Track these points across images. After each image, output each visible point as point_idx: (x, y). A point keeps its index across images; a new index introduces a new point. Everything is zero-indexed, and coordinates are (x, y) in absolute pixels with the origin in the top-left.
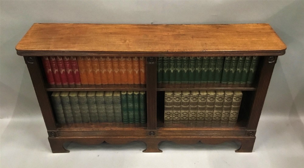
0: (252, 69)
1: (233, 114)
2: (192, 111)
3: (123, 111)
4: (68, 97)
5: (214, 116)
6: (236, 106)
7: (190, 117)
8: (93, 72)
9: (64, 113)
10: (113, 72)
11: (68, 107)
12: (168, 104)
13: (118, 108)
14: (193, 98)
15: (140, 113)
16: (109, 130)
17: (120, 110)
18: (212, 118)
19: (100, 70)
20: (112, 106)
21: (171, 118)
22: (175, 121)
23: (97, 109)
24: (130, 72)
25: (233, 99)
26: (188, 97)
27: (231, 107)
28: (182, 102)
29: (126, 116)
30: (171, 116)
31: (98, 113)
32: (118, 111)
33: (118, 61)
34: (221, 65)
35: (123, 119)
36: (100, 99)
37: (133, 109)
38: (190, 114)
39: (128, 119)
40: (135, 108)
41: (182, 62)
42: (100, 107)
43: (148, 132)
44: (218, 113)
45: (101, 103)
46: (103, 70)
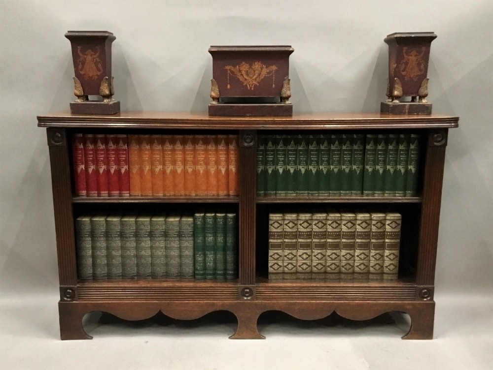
0: (412, 168)
1: (390, 258)
2: (316, 252)
3: (196, 252)
4: (104, 222)
5: (356, 264)
6: (393, 241)
7: (313, 265)
8: (152, 171)
9: (94, 257)
10: (185, 172)
11: (102, 243)
12: (274, 235)
13: (188, 243)
14: (317, 222)
15: (225, 255)
16: (170, 287)
17: (192, 250)
18: (353, 267)
19: (163, 169)
20: (177, 242)
21: (280, 266)
22: (287, 273)
23: (152, 248)
24: (212, 170)
25: (387, 226)
26: (310, 220)
27: (384, 242)
28: (300, 232)
29: (200, 263)
30: (280, 263)
31: (152, 256)
32: (188, 253)
33: (194, 150)
34: (360, 159)
35: (195, 269)
36: (159, 227)
37: (215, 248)
38: (313, 257)
39: (205, 269)
40: (218, 244)
41: (296, 154)
42: (157, 244)
43: (240, 290)
44: (362, 256)
45: (160, 234)
46: (169, 167)
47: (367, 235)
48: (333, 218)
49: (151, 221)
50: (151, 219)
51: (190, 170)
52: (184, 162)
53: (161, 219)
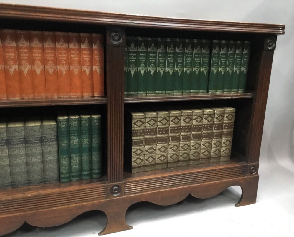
0: (244, 69)
1: (226, 144)
2: (172, 144)
3: (61, 156)
5: (202, 152)
6: (229, 130)
8: (5, 71)
10: (45, 73)
12: (137, 133)
13: (51, 148)
14: (173, 118)
15: (91, 156)
16: (35, 196)
17: (56, 155)
18: (199, 154)
19: (18, 68)
20: (39, 148)
21: (142, 160)
22: (148, 166)
23: (10, 156)
24: (76, 71)
25: (225, 118)
26: (168, 117)
27: (223, 132)
28: (159, 128)
29: (65, 167)
30: (142, 158)
31: (10, 165)
32: (52, 158)
33: (55, 49)
34: (207, 62)
35: (59, 173)
36: (17, 134)
37: (80, 150)
38: (169, 149)
39: (70, 171)
40: (83, 146)
41: (155, 57)
42: (16, 152)
43: (109, 188)
44: (207, 145)
45: (19, 141)
46: (26, 68)
47: (210, 127)
48: (187, 114)
49: (7, 128)
50: (7, 125)
51: (51, 71)
52: (44, 61)
53: (19, 125)
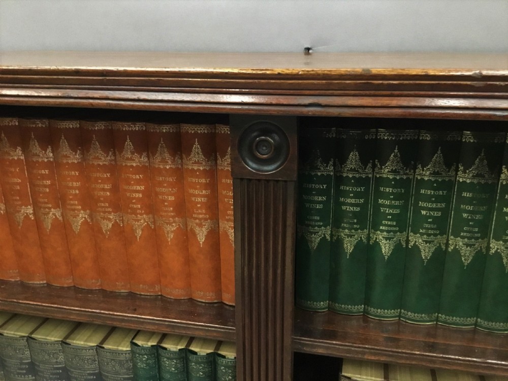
8: (10, 219)
10: (93, 229)
45: (52, 374)
51: (107, 226)
52: (89, 201)
